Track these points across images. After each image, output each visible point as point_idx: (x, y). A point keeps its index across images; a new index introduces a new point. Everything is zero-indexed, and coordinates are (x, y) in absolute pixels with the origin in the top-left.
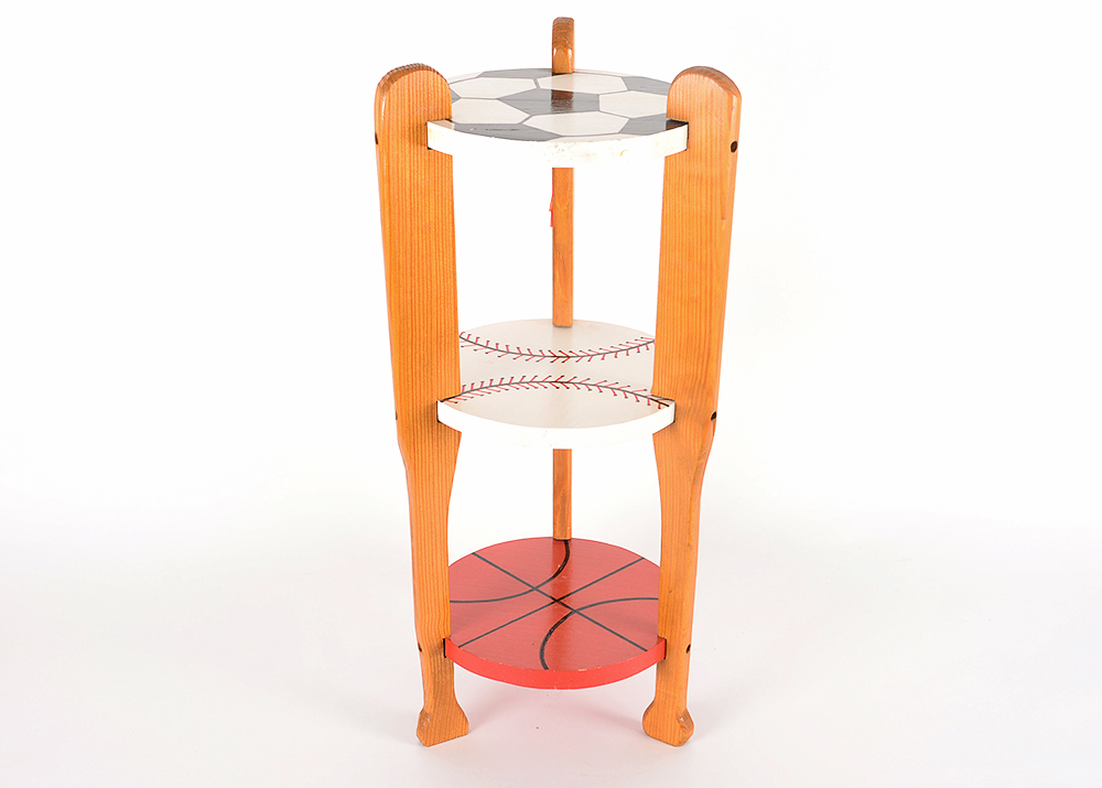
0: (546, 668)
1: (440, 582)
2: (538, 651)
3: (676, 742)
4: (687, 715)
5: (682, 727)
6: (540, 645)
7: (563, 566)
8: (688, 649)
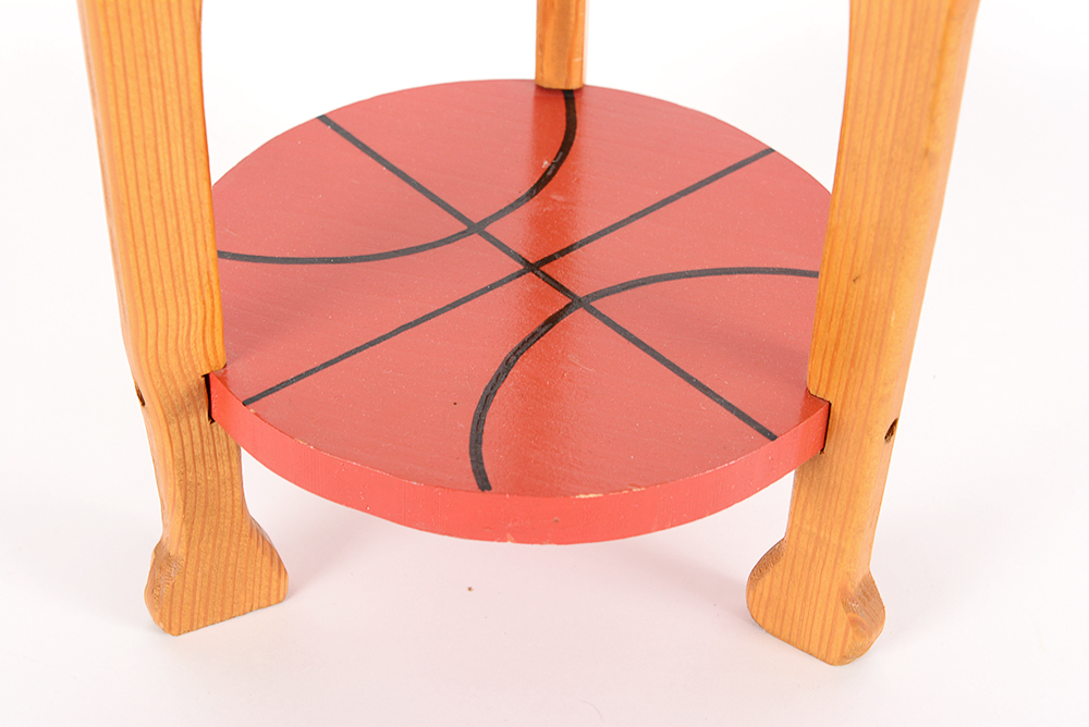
0: (484, 484)
1: (186, 226)
2: (465, 426)
3: (835, 654)
4: (869, 592)
5: (853, 622)
6: (471, 407)
7: (557, 164)
8: (891, 431)
